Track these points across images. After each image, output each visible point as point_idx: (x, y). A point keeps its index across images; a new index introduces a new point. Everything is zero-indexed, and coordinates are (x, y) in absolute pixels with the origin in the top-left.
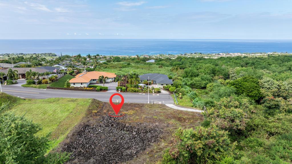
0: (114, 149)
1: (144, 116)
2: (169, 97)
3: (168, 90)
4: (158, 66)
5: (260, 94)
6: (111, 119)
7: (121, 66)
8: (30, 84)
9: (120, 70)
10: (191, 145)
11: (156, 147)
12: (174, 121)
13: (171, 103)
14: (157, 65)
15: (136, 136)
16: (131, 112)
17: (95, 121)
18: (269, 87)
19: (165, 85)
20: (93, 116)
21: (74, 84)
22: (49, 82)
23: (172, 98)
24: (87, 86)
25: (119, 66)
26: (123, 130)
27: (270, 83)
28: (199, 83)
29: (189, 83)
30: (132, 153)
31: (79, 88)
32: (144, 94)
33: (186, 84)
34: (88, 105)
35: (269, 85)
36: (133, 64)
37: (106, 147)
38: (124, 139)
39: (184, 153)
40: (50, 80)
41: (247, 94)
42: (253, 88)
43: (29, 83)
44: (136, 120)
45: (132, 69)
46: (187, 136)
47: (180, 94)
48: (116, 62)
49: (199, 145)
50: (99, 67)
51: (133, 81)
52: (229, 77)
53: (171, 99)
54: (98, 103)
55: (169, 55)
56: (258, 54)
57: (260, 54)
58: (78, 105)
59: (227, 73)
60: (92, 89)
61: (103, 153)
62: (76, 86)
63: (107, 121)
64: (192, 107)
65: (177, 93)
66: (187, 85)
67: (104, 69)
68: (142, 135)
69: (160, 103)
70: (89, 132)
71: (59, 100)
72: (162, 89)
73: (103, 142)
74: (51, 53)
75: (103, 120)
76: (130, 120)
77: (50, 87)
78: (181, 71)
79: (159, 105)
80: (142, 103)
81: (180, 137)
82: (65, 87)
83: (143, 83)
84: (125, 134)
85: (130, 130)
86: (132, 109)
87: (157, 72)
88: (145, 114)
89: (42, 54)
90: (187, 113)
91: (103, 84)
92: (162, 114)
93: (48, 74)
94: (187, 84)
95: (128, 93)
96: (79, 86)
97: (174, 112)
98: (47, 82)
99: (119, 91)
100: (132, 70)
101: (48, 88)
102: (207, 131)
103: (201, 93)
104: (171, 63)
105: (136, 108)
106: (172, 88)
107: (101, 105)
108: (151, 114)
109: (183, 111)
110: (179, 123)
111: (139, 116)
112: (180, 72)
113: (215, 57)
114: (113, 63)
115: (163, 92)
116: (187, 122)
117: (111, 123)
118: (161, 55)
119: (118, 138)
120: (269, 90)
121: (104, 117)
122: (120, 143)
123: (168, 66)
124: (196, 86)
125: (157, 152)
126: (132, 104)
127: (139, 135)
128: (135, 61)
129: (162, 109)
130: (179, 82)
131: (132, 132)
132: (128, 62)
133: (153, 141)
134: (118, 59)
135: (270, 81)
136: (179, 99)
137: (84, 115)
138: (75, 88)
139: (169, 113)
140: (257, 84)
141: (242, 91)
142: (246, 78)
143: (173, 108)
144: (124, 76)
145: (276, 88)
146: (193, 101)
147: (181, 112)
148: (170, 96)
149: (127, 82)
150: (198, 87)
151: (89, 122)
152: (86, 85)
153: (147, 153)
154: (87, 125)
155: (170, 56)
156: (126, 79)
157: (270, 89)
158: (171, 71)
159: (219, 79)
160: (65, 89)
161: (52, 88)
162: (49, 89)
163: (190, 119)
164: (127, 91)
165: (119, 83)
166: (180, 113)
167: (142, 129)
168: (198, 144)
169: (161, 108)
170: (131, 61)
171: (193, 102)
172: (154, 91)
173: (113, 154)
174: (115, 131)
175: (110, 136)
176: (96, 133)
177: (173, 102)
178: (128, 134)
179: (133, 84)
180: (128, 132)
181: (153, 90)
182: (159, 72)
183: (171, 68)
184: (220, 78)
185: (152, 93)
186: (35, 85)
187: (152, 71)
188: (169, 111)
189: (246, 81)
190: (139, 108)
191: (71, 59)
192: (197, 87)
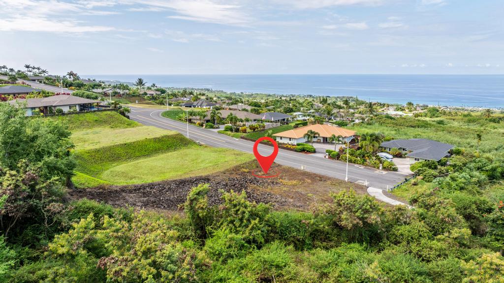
8: (227, 130)
16: (292, 182)
19: (423, 162)
21: (281, 138)
22: (249, 130)
24: (297, 144)
32: (362, 167)
34: (245, 161)
40: (251, 128)
47: (419, 177)
51: (364, 145)
62: (282, 141)
77: (245, 137)
80: (337, 177)
86: (301, 180)
89: (338, 97)
93: (247, 120)
95: (339, 161)
96: (286, 141)
98: (245, 130)
99: (327, 157)
101: (242, 138)
105: (307, 180)
136: (410, 185)
152: (295, 142)
161: (246, 139)
164: (338, 158)
185: (378, 168)
186: (231, 133)
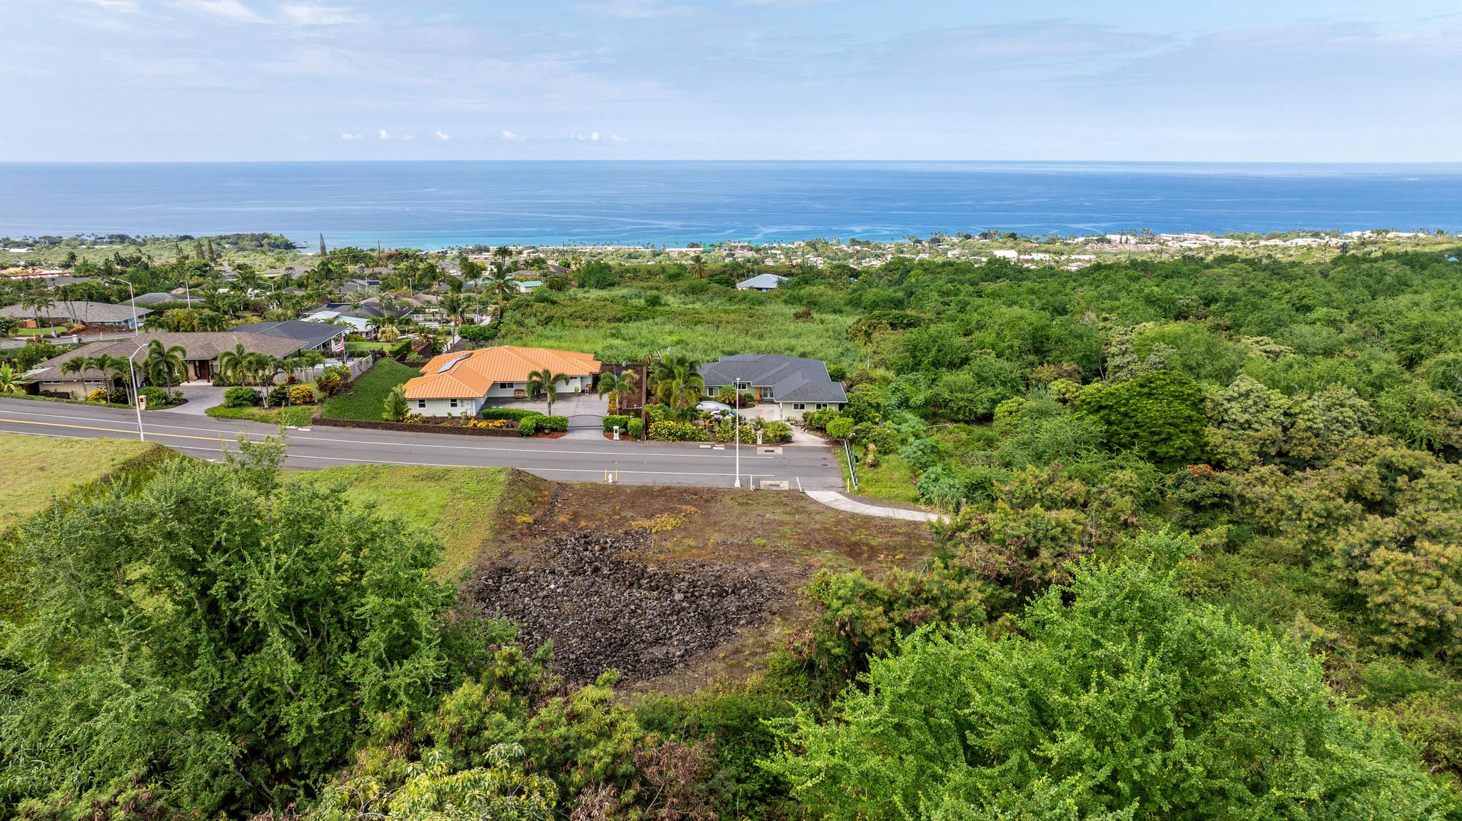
0: (611, 644)
1: (716, 537)
2: (824, 462)
3: (821, 429)
4: (791, 310)
5: (1203, 451)
6: (590, 548)
7: (618, 309)
8: (240, 405)
9: (613, 335)
10: (853, 619)
11: (751, 641)
12: (830, 556)
13: (831, 488)
14: (786, 302)
15: (684, 604)
16: (666, 522)
17: (531, 554)
18: (1247, 421)
19: (812, 410)
20: (519, 536)
21: (422, 403)
22: (318, 395)
23: (836, 465)
24: (478, 414)
25: (611, 314)
26: (636, 586)
27: (1250, 402)
28: (966, 396)
29: (919, 399)
30: (671, 655)
31: (443, 419)
32: (720, 447)
33: (904, 404)
34: (497, 492)
35: (1245, 411)
36: (673, 301)
37: (582, 638)
38: (640, 616)
39: (830, 644)
40: (322, 387)
41: (1151, 449)
42: (1176, 426)
43: (237, 402)
44: (685, 551)
45: (668, 327)
46: (841, 592)
47: (872, 446)
48: (591, 286)
49: (878, 623)
50: (518, 316)
51: (673, 389)
52: (1105, 370)
53: (831, 468)
54: (535, 488)
55: (854, 242)
56: (1301, 242)
57: (1309, 241)
58: (458, 495)
59: (1097, 352)
60: (501, 427)
61: (573, 653)
62: (429, 411)
63: (574, 554)
64: (912, 504)
65: (859, 444)
66: (908, 407)
67: (539, 329)
68: (706, 602)
69: (785, 485)
70: (516, 591)
71: (376, 475)
72: (796, 423)
73: (571, 622)
74: (265, 236)
75: (560, 552)
76: (661, 552)
77: (325, 417)
78: (893, 337)
79: (778, 493)
80: (709, 483)
81: (819, 598)
82: (385, 416)
83: (716, 400)
84: (646, 598)
85: (663, 584)
86: (673, 511)
87: (784, 342)
88: (720, 531)
90: (887, 526)
91: (545, 405)
92: (787, 529)
93: (313, 364)
94: (911, 402)
95: (651, 442)
96: (442, 411)
97: (838, 522)
98: (311, 396)
99: (616, 436)
100: (671, 333)
101: (316, 422)
102: (913, 581)
103: (966, 444)
104: (856, 295)
105: (684, 507)
106: (841, 424)
107: (547, 493)
108: (746, 529)
109: (874, 518)
110: (850, 563)
111: (696, 537)
112: (891, 341)
113: (1084, 253)
114: (580, 294)
115: (803, 438)
116: (879, 562)
117: (590, 563)
118: (813, 245)
119: (621, 611)
120: (1247, 432)
121: (562, 540)
122: (630, 628)
123: (841, 312)
124: (952, 408)
125: (754, 654)
126: (668, 491)
127: (694, 602)
128: (683, 284)
129: (788, 509)
130: (875, 394)
131: (670, 592)
132: (651, 288)
133: (742, 622)
134: (600, 275)
135: (1253, 396)
136: (866, 468)
137: (487, 534)
138: (427, 420)
139: (818, 526)
140: (1194, 406)
141: (1130, 436)
142: (1151, 382)
143: (834, 505)
144: (635, 365)
145: (1274, 422)
146: (922, 478)
147: (865, 523)
148: (829, 456)
149: (649, 394)
150: (961, 417)
151: (510, 558)
152: (471, 410)
153: (721, 655)
154: (502, 569)
155: (858, 248)
156: (641, 378)
157: (1250, 427)
158: (850, 336)
159: (1056, 379)
160: (387, 426)
161: (334, 423)
162: (324, 428)
163: (895, 548)
164: (647, 434)
165: (612, 400)
166: (860, 526)
167: (707, 584)
168: (875, 618)
169: (786, 505)
170: (662, 286)
171: (919, 484)
172: (764, 435)
173: (607, 657)
174: (608, 589)
175: (591, 605)
176: (540, 594)
177: (839, 481)
178: (657, 599)
179: (675, 401)
180: (655, 593)
181: (760, 432)
182: (794, 342)
183: (849, 321)
184: (1061, 376)
185: (755, 442)
186: (263, 412)
187: (761, 337)
188: (818, 517)
189: (1149, 395)
190: (695, 506)
191: (377, 270)
192: (957, 413)
